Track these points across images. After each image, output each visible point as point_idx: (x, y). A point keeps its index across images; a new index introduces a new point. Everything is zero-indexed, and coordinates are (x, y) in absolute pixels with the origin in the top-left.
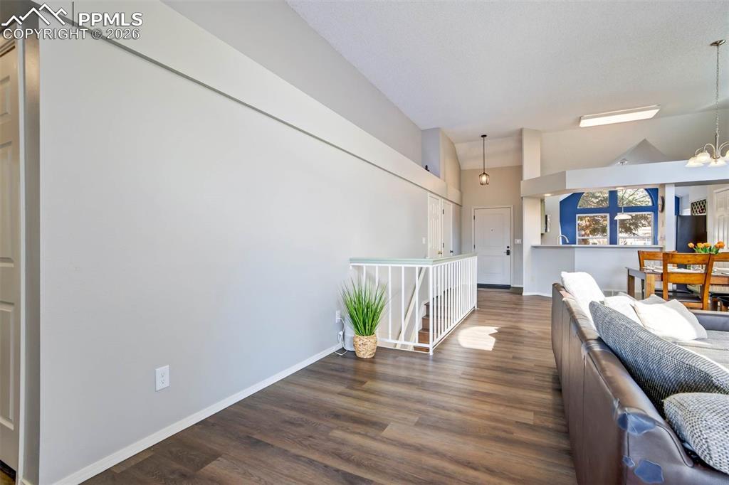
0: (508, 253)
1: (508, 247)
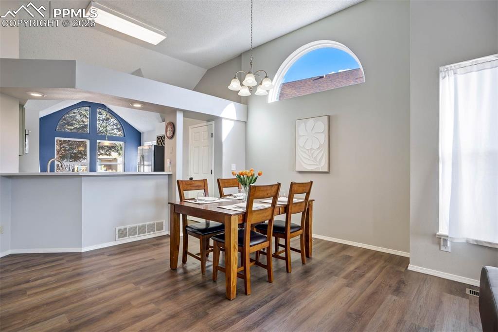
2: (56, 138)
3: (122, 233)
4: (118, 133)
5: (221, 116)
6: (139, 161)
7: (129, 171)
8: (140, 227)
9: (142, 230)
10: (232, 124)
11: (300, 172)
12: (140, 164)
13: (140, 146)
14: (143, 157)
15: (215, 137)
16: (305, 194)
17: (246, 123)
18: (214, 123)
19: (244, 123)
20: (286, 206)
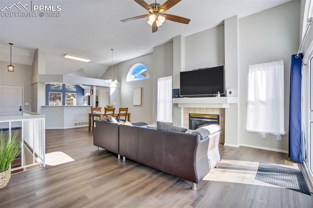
0: (20, 110)
1: (21, 107)
2: (49, 92)
3: (76, 124)
4: (75, 90)
5: (110, 87)
6: (83, 101)
7: (79, 105)
8: (82, 123)
9: (82, 124)
10: (114, 89)
12: (83, 102)
13: (84, 95)
14: (84, 100)
15: (108, 93)
16: (126, 111)
17: (120, 88)
18: (108, 88)
19: (119, 88)
20: (119, 114)
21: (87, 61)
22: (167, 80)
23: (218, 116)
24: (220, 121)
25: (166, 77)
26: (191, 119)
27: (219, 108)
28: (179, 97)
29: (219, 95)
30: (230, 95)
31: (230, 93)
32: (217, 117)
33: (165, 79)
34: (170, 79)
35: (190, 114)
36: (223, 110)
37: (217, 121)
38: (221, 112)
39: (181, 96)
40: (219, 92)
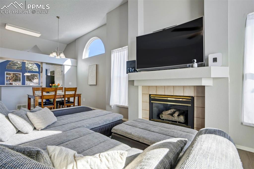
5: (64, 64)
10: (70, 67)
11: (90, 85)
15: (63, 71)
16: (74, 91)
17: (77, 66)
18: (62, 66)
19: (75, 66)
20: (64, 95)
21: (38, 35)
22: (122, 52)
23: (193, 98)
24: (195, 105)
25: (121, 49)
26: (152, 102)
27: (194, 86)
28: (135, 71)
29: (196, 65)
30: (215, 63)
31: (215, 60)
32: (190, 100)
33: (120, 51)
34: (125, 49)
35: (150, 95)
36: (201, 89)
37: (190, 105)
38: (198, 92)
39: (138, 70)
40: (195, 60)
